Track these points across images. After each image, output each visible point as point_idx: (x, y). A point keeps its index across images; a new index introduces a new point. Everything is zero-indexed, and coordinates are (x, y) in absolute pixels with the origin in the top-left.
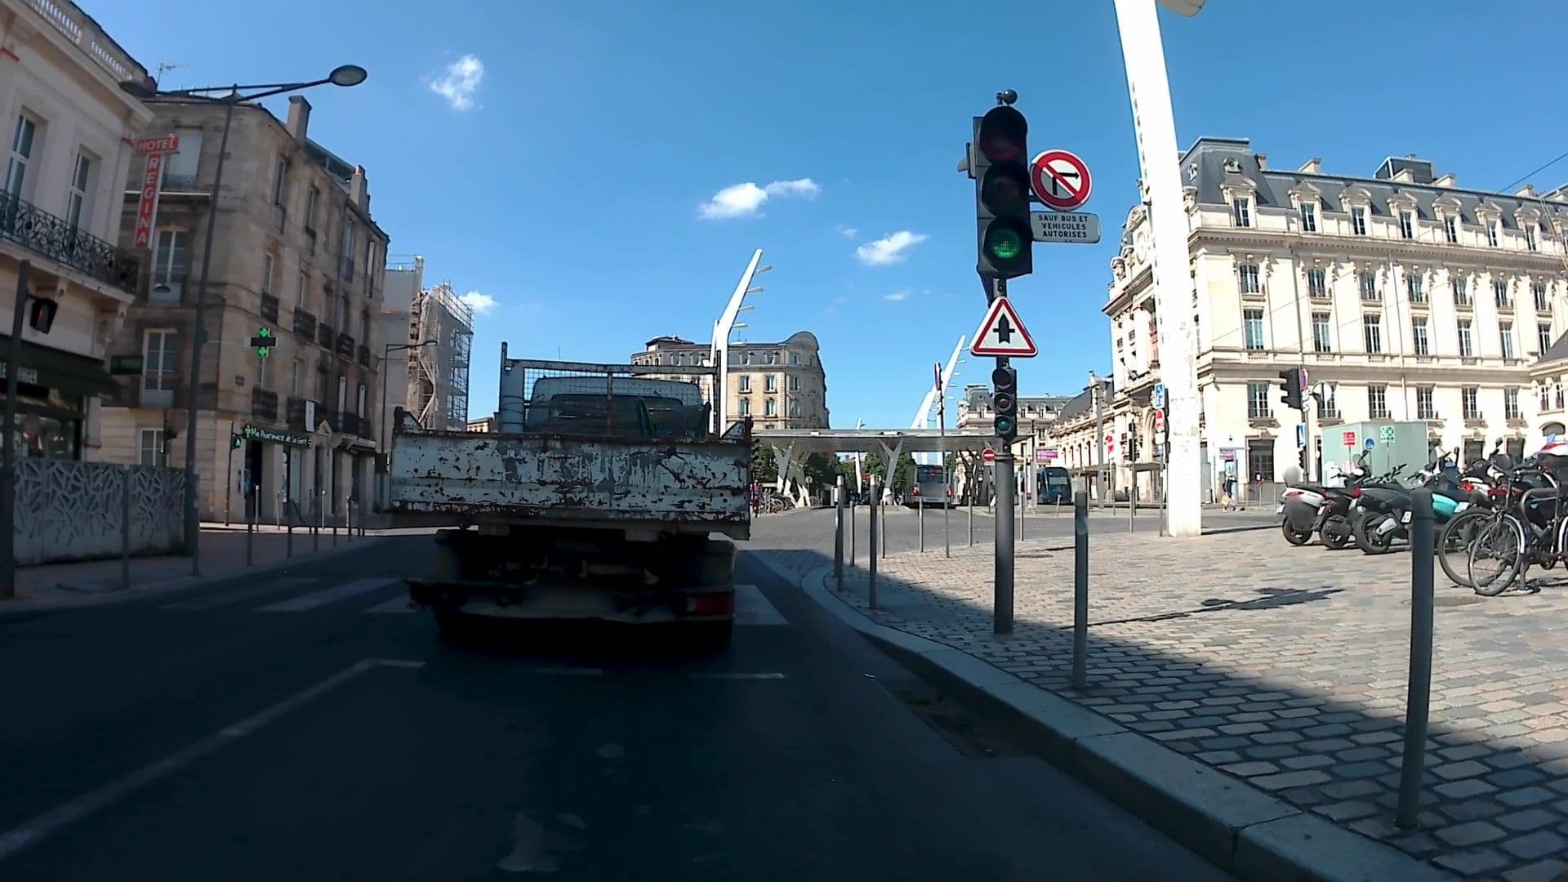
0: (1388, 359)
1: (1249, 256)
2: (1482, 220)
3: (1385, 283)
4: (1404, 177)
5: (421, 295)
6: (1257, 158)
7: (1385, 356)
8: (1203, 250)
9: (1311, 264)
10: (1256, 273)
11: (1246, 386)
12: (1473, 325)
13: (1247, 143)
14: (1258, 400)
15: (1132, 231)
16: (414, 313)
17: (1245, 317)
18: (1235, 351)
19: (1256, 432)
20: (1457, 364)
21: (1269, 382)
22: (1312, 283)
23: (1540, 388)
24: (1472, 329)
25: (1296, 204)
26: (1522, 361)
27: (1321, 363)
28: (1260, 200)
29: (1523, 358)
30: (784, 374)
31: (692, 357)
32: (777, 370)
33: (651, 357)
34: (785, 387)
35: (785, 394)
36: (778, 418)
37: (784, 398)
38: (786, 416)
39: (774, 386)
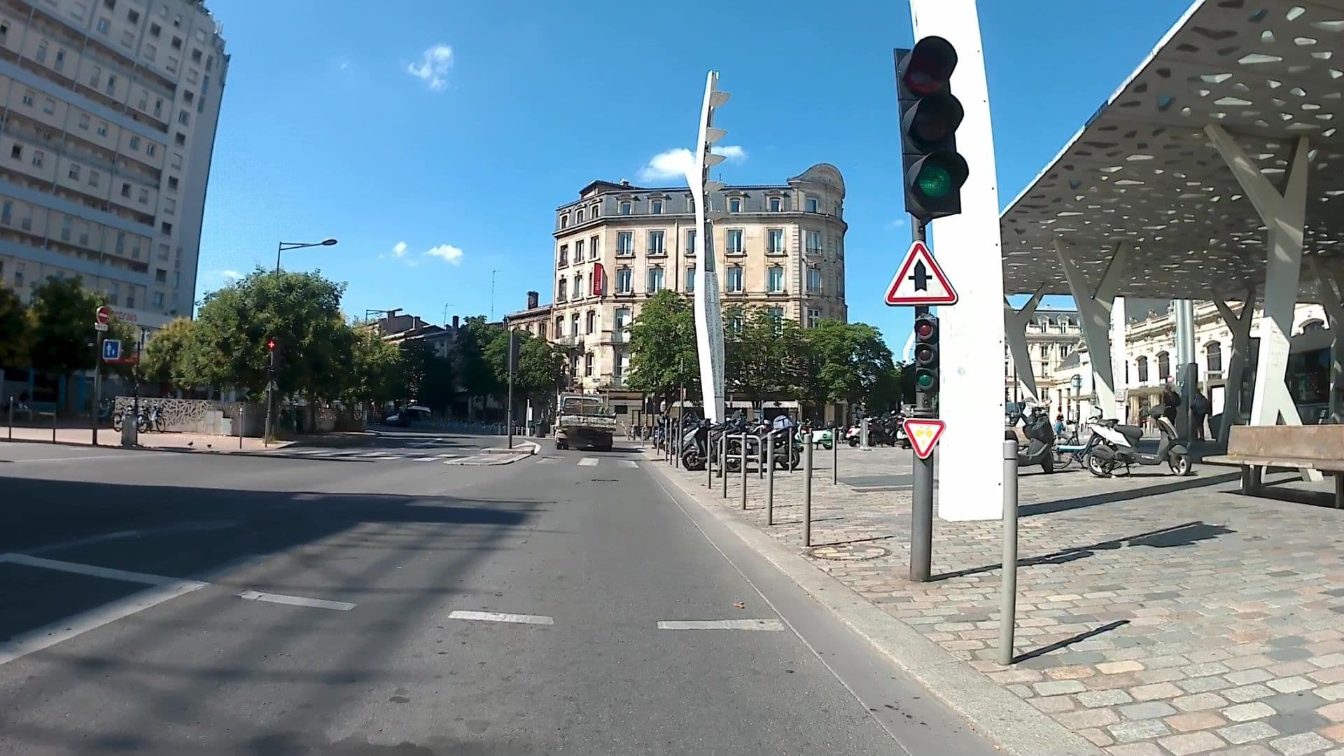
30: (797, 226)
31: (650, 201)
32: (787, 220)
33: (586, 206)
34: (800, 248)
35: (800, 258)
36: (788, 295)
37: (798, 265)
38: (800, 294)
39: (782, 246)
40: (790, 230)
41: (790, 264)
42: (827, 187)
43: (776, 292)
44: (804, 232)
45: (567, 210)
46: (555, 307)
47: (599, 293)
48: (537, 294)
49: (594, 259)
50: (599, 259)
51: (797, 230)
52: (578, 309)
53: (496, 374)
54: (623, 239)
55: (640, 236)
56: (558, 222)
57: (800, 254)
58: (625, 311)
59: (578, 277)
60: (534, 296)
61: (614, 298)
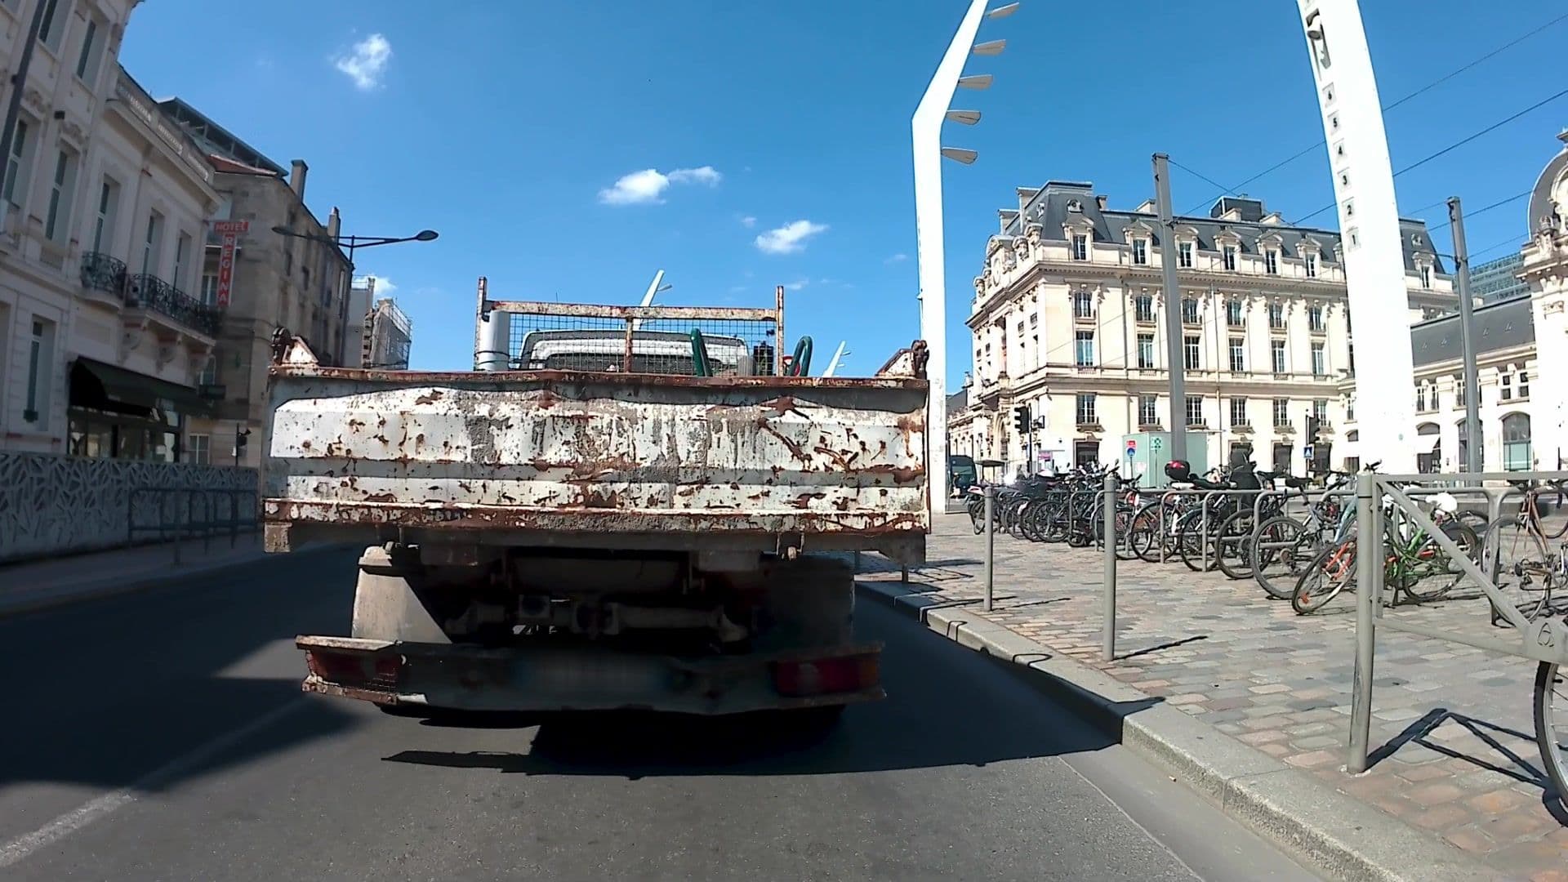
0: (1205, 374)
1: (1083, 285)
2: (1301, 254)
3: (1205, 308)
4: (1232, 216)
5: (373, 311)
6: (1098, 199)
7: (1202, 372)
8: (1043, 280)
9: (1138, 293)
10: (1089, 300)
11: (1075, 397)
12: (1287, 345)
13: (1090, 186)
14: (1086, 409)
15: (991, 256)
16: (367, 327)
17: (1077, 338)
18: (1066, 367)
19: (1083, 435)
20: (1270, 379)
21: (1096, 393)
22: (1139, 309)
23: (1347, 400)
24: (1286, 349)
25: (1129, 240)
26: (1332, 377)
27: (1143, 378)
28: (1097, 237)
29: (1333, 374)
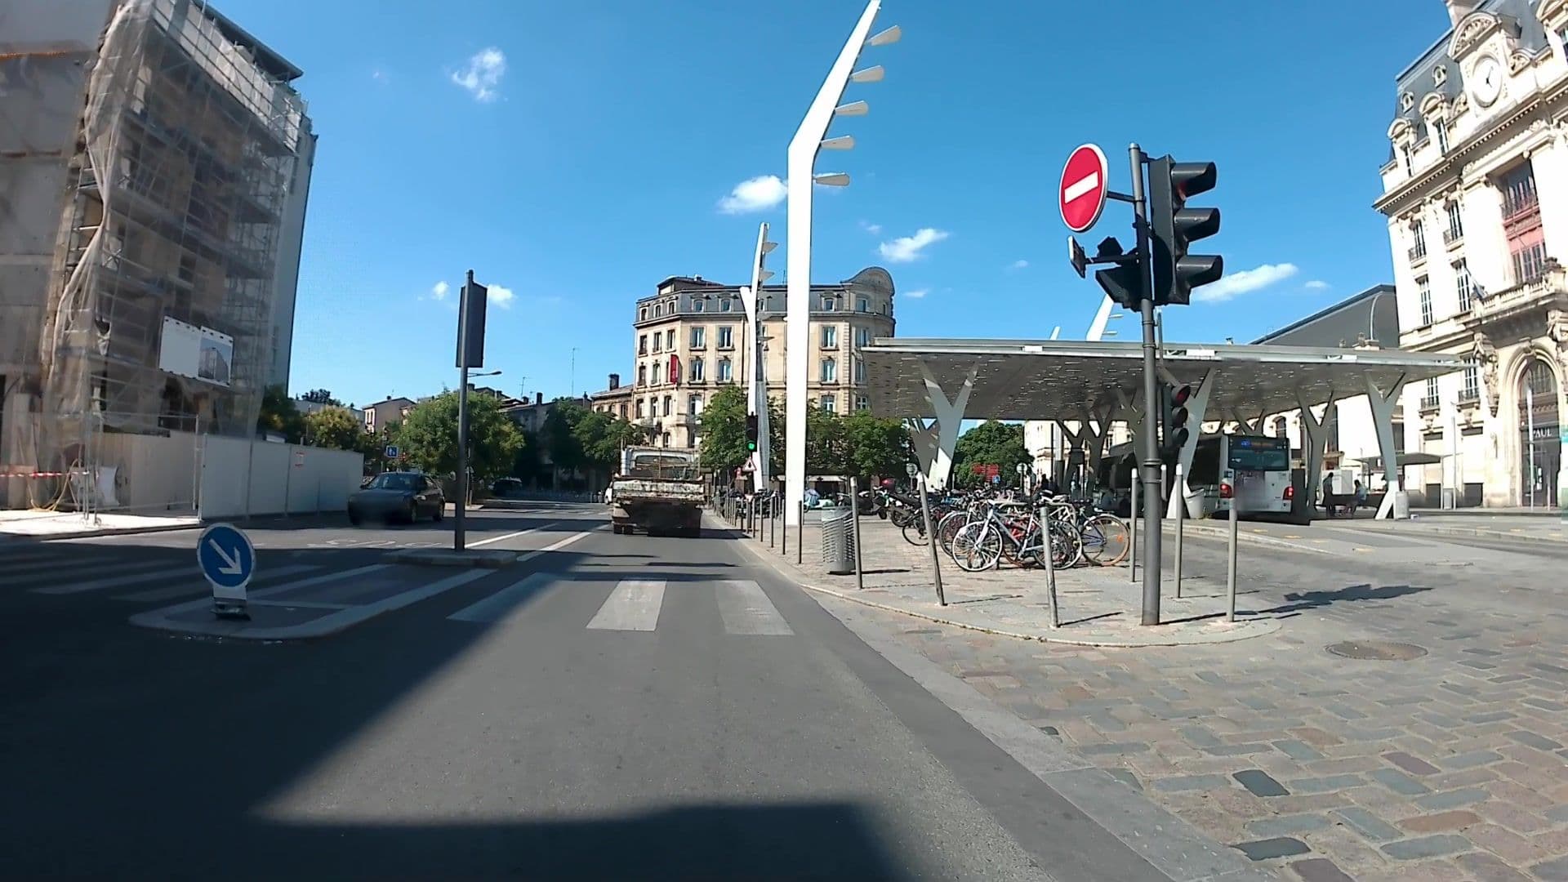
30: (848, 324)
31: (720, 300)
32: (839, 319)
33: (663, 302)
34: (850, 342)
35: (850, 353)
36: (838, 384)
37: (848, 358)
38: (850, 383)
39: (835, 341)
40: (842, 328)
41: (841, 358)
42: (876, 288)
43: (828, 381)
44: (854, 329)
45: (646, 304)
46: (635, 390)
47: (676, 381)
48: (618, 376)
49: (670, 350)
50: (675, 351)
51: (848, 327)
52: (657, 393)
53: (585, 450)
54: (696, 333)
55: (711, 331)
56: (638, 314)
57: (850, 350)
58: (698, 397)
59: (656, 365)
60: (615, 378)
61: (688, 386)
